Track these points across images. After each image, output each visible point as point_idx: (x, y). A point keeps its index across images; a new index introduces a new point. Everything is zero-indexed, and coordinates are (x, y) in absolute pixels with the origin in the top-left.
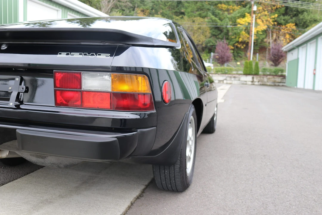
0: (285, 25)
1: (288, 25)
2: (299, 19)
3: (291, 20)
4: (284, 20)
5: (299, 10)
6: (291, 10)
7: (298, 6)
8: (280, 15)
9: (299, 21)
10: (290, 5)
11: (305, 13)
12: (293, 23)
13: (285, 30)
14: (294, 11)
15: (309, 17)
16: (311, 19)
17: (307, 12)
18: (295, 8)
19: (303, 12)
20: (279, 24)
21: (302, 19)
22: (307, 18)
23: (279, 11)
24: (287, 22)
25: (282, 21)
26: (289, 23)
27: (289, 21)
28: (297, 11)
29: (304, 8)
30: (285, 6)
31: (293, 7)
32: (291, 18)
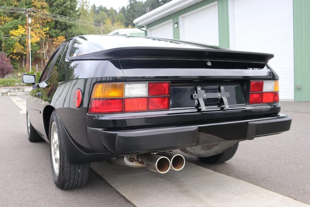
0: (56, 38)
1: (59, 38)
2: (68, 33)
3: (61, 33)
4: (55, 33)
5: (68, 25)
6: (61, 24)
7: (66, 21)
8: (52, 29)
9: (69, 35)
10: (59, 19)
11: (73, 27)
12: (63, 36)
13: (57, 42)
14: (63, 25)
16: (78, 33)
17: (74, 27)
18: (64, 22)
19: (71, 26)
20: (51, 37)
21: (71, 33)
22: (75, 32)
23: (50, 25)
24: (58, 35)
25: (54, 34)
26: (60, 36)
27: (60, 34)
28: (66, 25)
29: (72, 23)
30: (55, 20)
31: (62, 21)
32: (61, 31)
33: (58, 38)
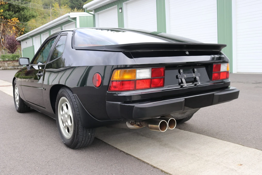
0: (11, 19)
1: (13, 19)
2: (21, 15)
3: (15, 15)
4: (9, 15)
5: (20, 7)
6: (14, 6)
7: (19, 4)
8: (6, 11)
9: (21, 16)
10: (13, 3)
11: (25, 10)
12: (17, 17)
13: (11, 23)
14: (16, 8)
15: (29, 14)
16: (30, 15)
17: (26, 10)
18: (17, 5)
19: (23, 9)
20: (6, 18)
21: (24, 15)
22: (27, 14)
23: (4, 7)
24: (11, 17)
25: (8, 16)
26: (13, 17)
27: (13, 16)
28: (19, 8)
29: (24, 6)
30: (8, 3)
31: (15, 4)
32: (15, 13)
33: (11, 20)
